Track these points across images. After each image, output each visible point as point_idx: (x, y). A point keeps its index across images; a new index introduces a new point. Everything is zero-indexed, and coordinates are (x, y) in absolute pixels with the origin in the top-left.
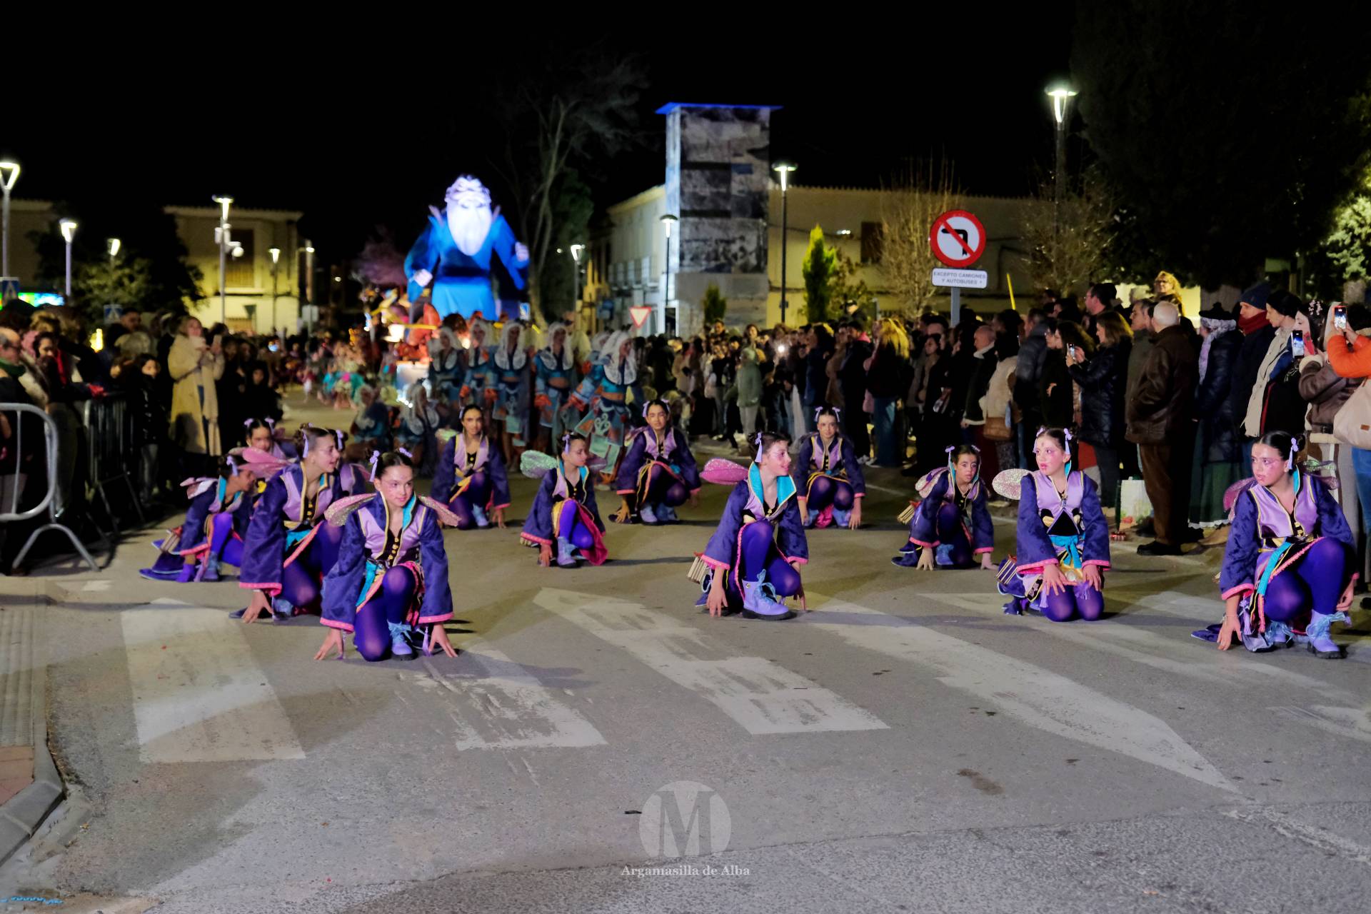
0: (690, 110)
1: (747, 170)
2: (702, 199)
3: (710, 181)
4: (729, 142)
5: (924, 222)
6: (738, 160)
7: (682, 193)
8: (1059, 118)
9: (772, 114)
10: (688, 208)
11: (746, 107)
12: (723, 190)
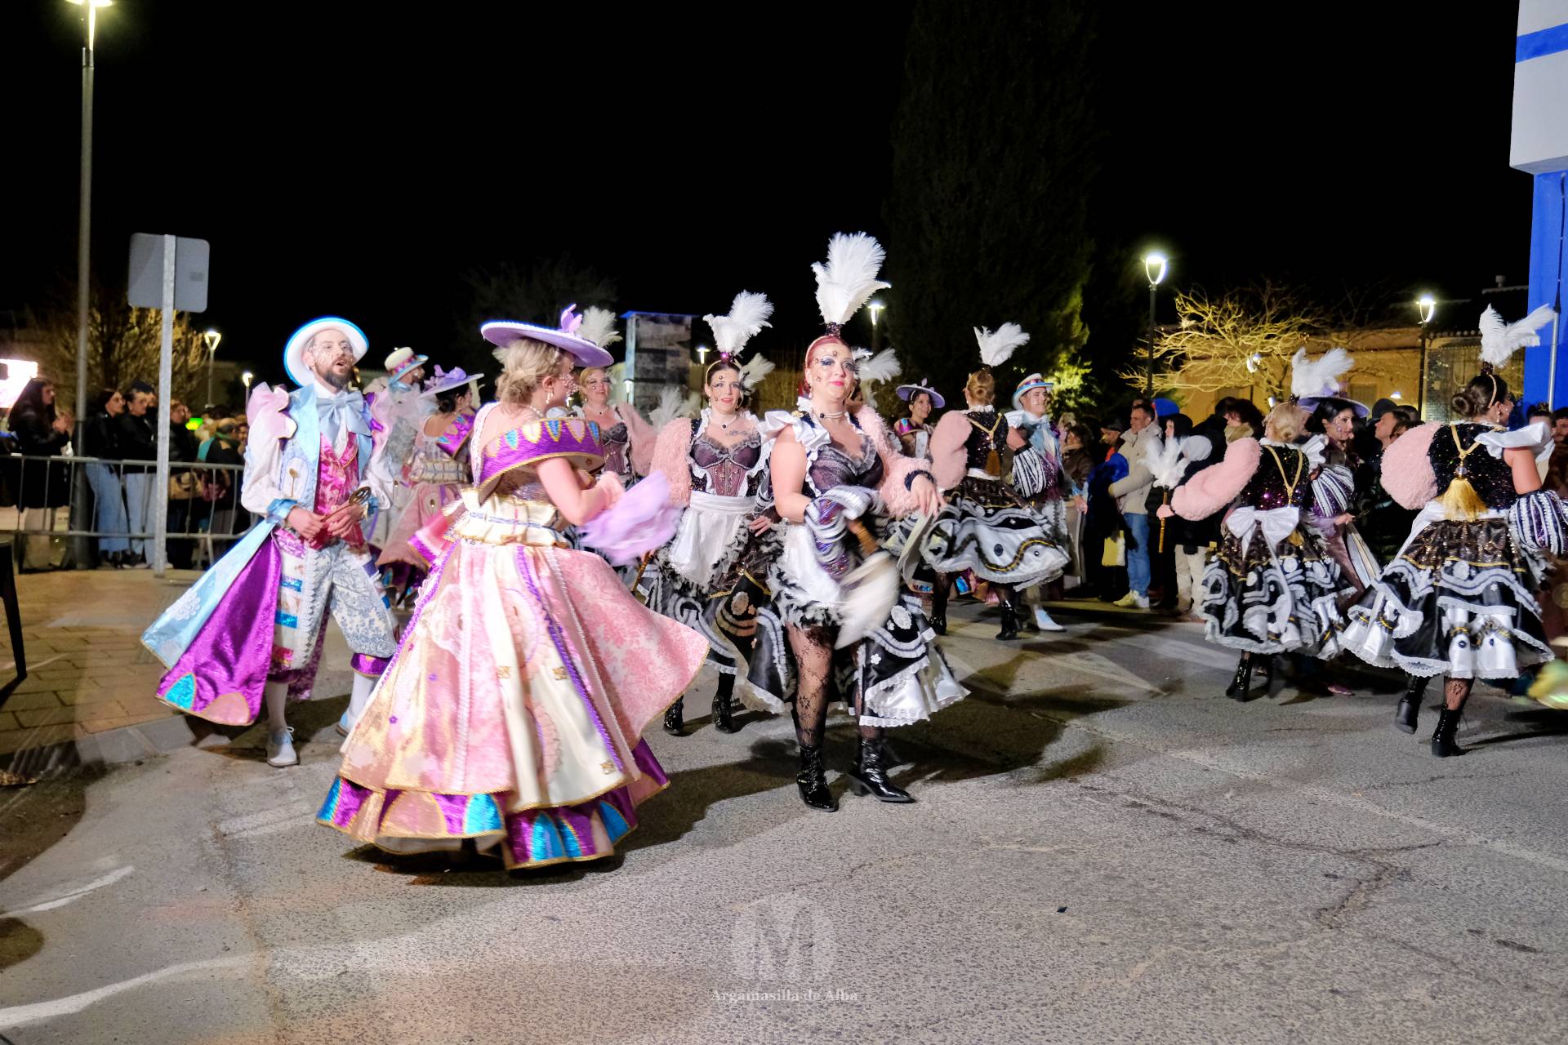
0: (642, 316)
1: (676, 354)
2: (648, 371)
3: (654, 361)
4: (665, 338)
5: (790, 384)
6: (670, 348)
7: (636, 367)
8: (874, 323)
9: (693, 320)
10: (639, 376)
11: (677, 316)
12: (661, 366)
